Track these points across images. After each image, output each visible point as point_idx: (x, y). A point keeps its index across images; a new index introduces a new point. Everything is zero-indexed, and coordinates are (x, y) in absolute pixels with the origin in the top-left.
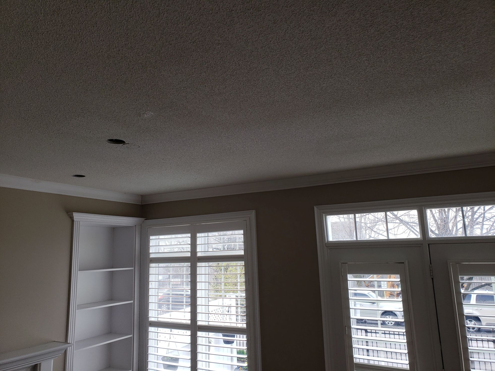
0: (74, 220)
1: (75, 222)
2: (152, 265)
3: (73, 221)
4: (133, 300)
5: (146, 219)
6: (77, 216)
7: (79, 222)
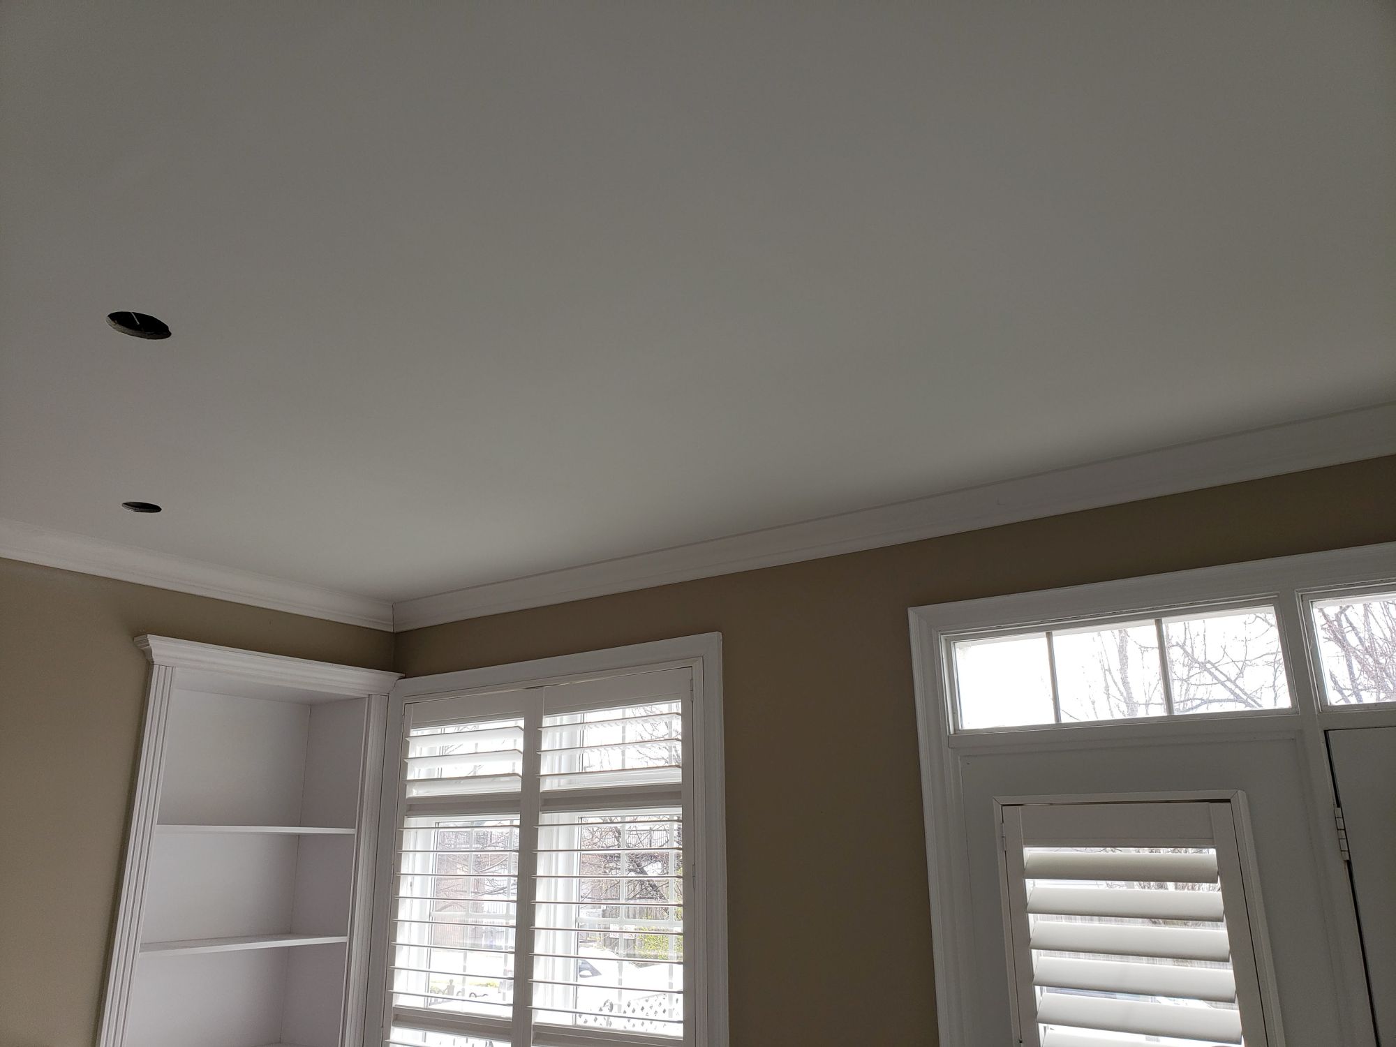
0: (153, 662)
1: (156, 668)
2: (412, 821)
3: (150, 665)
4: (347, 936)
5: (404, 675)
6: (162, 648)
7: (169, 669)
